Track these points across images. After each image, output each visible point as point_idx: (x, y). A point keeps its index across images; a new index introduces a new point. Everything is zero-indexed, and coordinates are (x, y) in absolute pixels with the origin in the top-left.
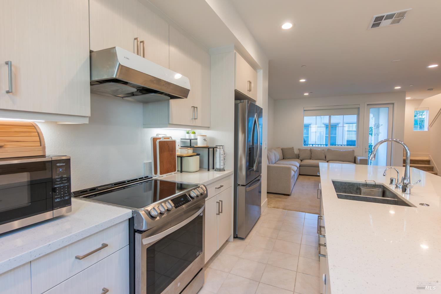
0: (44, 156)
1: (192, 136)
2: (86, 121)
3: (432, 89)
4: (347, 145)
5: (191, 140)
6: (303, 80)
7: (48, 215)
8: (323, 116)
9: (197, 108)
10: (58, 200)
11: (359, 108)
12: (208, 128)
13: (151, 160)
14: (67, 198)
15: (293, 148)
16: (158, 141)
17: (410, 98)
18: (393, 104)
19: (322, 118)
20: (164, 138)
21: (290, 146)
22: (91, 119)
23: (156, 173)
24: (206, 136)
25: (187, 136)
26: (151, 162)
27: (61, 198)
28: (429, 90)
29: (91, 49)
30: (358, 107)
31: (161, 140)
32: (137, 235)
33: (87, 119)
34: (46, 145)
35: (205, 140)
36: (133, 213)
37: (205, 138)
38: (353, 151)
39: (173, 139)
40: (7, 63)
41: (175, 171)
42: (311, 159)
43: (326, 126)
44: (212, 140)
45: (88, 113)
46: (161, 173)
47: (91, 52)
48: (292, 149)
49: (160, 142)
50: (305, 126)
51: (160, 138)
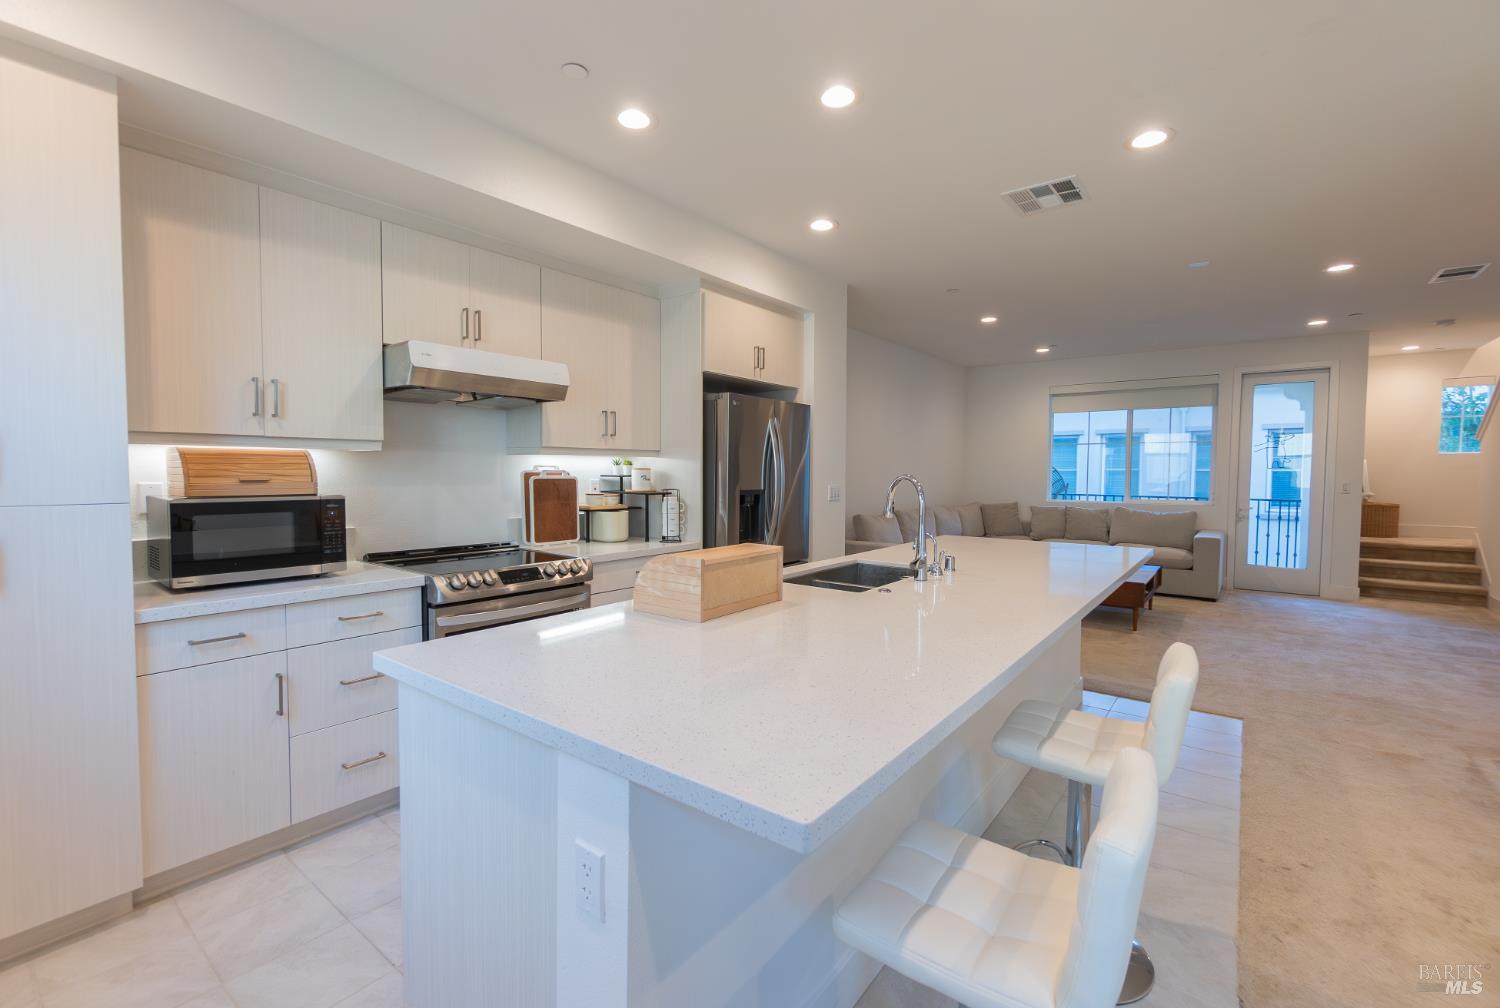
0: (315, 495)
1: (625, 470)
2: (378, 447)
3: (1449, 322)
4: (1196, 499)
5: (621, 479)
6: (989, 320)
7: (315, 569)
8: (1186, 409)
9: (614, 413)
10: (328, 552)
11: (1218, 385)
12: (657, 453)
13: (522, 515)
14: (340, 551)
15: (1016, 504)
16: (532, 479)
17: (1416, 347)
18: (1328, 369)
19: (1184, 415)
20: (548, 474)
21: (1011, 501)
22: (385, 443)
23: (528, 540)
24: (649, 469)
25: (614, 470)
26: (520, 520)
27: (331, 549)
28: (1440, 323)
29: (385, 342)
30: (1215, 382)
31: (540, 477)
32: (432, 612)
33: (381, 444)
34: (319, 481)
35: (645, 478)
36: (426, 579)
37: (645, 473)
38: (1194, 515)
39: (572, 475)
40: (273, 381)
41: (575, 537)
42: (1063, 538)
43: (1198, 437)
44: (664, 477)
45: (380, 436)
46: (537, 540)
47: (384, 346)
48: (1015, 506)
49: (535, 481)
50: (1056, 441)
51: (538, 474)
